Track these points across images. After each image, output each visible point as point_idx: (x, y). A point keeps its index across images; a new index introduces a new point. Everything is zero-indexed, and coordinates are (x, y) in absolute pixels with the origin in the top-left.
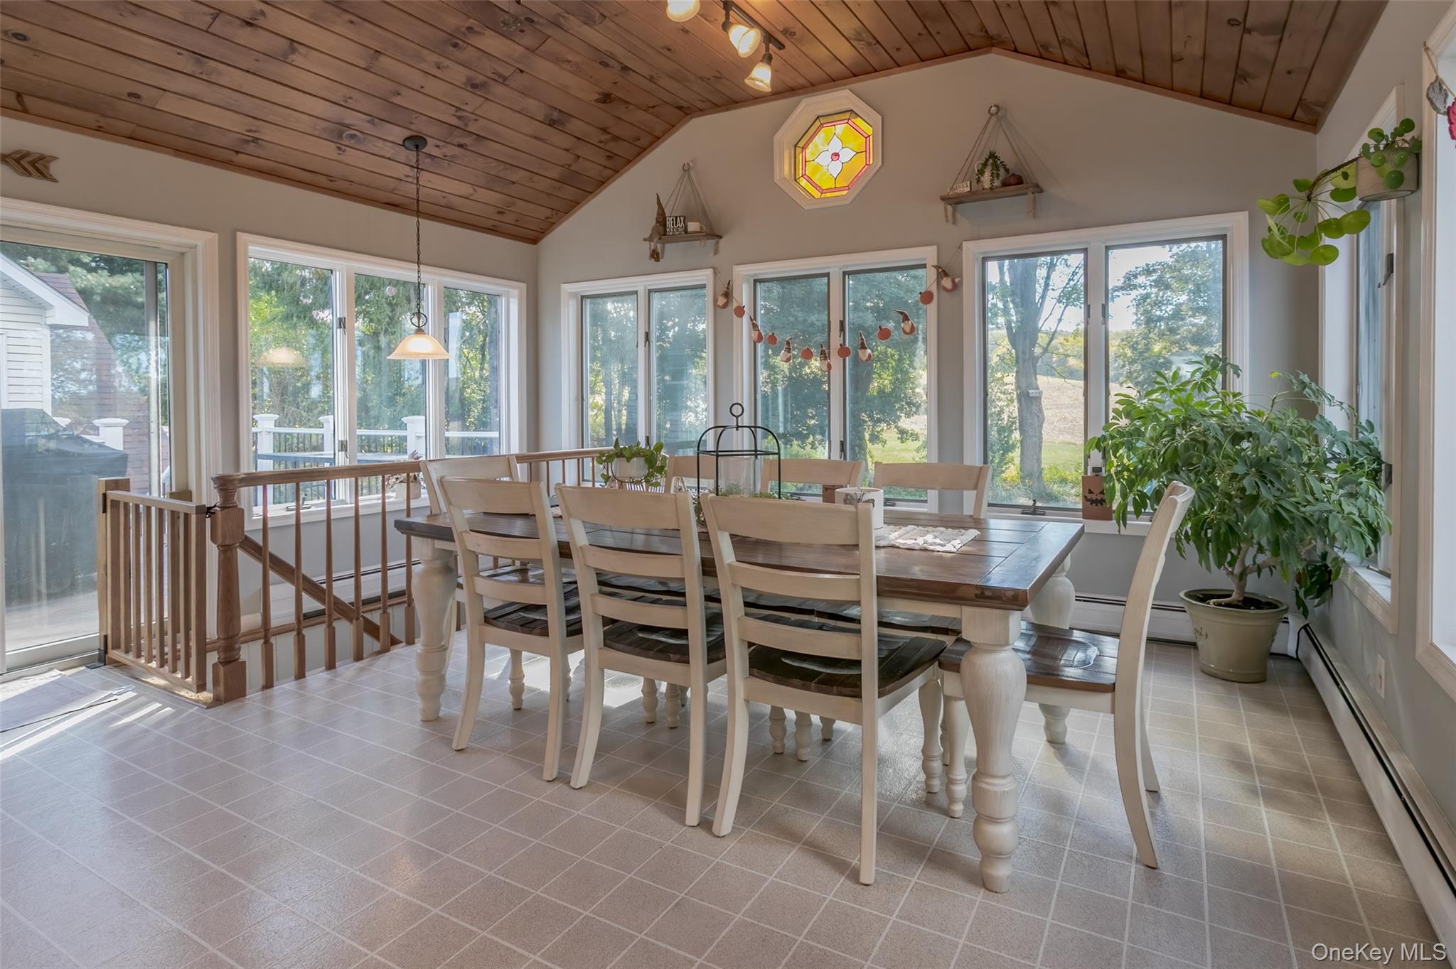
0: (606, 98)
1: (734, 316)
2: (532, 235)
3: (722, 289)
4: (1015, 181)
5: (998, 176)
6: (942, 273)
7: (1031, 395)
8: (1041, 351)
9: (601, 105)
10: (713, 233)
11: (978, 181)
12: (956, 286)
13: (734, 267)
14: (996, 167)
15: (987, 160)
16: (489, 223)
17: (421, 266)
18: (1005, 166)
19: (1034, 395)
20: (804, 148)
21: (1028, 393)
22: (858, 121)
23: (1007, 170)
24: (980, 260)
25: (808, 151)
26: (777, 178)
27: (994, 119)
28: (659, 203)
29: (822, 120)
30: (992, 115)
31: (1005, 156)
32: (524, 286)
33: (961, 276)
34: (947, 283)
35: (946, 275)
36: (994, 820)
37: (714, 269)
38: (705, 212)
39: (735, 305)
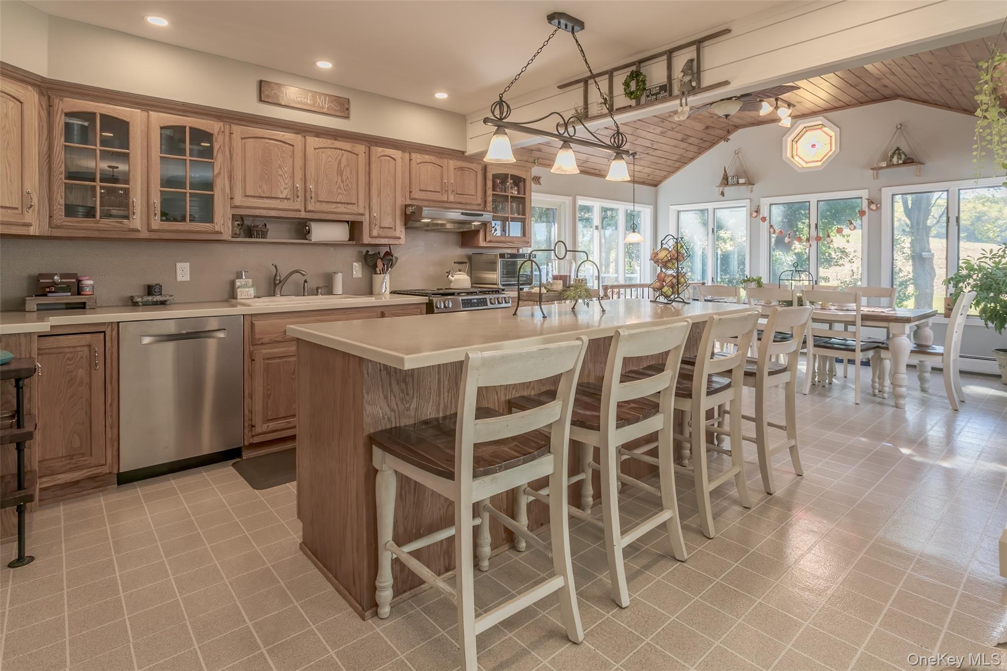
0: (707, 128)
1: (761, 222)
2: (655, 183)
3: (755, 209)
4: (909, 161)
5: (901, 159)
6: (871, 202)
7: (924, 257)
8: (935, 221)
9: (704, 131)
10: (750, 183)
11: (891, 161)
12: (879, 208)
13: (761, 199)
14: (899, 154)
15: (895, 151)
16: (641, 180)
17: (635, 204)
18: (904, 154)
19: (927, 256)
20: (797, 142)
21: (921, 255)
22: (825, 129)
23: (906, 156)
24: (891, 196)
25: (798, 143)
26: (783, 158)
27: (899, 130)
28: (725, 170)
29: (807, 129)
30: (898, 129)
31: (904, 148)
32: (652, 206)
33: (881, 204)
34: (873, 207)
35: (873, 203)
36: (900, 386)
37: (750, 199)
38: (745, 172)
39: (761, 216)
